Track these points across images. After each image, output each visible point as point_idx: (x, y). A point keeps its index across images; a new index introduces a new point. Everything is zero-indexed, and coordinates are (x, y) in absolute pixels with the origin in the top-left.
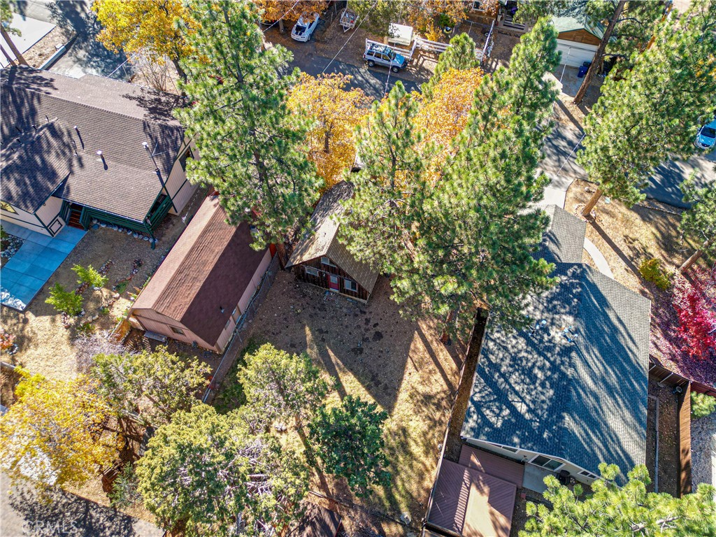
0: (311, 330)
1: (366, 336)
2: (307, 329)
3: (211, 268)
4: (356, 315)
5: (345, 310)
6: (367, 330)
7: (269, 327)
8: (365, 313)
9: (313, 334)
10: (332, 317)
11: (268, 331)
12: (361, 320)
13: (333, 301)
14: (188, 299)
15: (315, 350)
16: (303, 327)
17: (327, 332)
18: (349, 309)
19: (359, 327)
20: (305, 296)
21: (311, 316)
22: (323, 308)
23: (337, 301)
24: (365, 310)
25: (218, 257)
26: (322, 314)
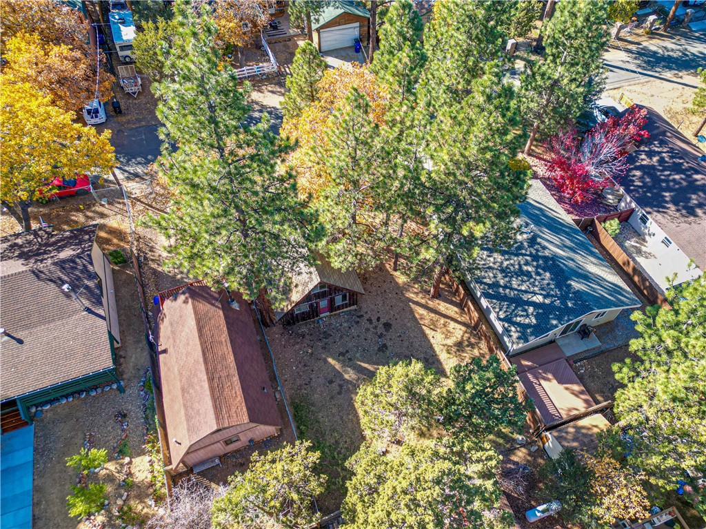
0: (334, 359)
1: (379, 333)
2: (330, 360)
3: (232, 358)
4: (358, 322)
5: (345, 325)
6: (375, 328)
7: (299, 382)
8: (362, 316)
9: (338, 361)
10: (341, 337)
11: (301, 386)
12: (364, 323)
13: (330, 324)
14: (239, 398)
15: (352, 372)
16: (326, 361)
17: (347, 351)
18: (347, 321)
19: (367, 330)
20: (303, 336)
21: (324, 348)
22: (327, 335)
23: (333, 321)
24: (360, 314)
25: (229, 345)
26: (330, 340)
